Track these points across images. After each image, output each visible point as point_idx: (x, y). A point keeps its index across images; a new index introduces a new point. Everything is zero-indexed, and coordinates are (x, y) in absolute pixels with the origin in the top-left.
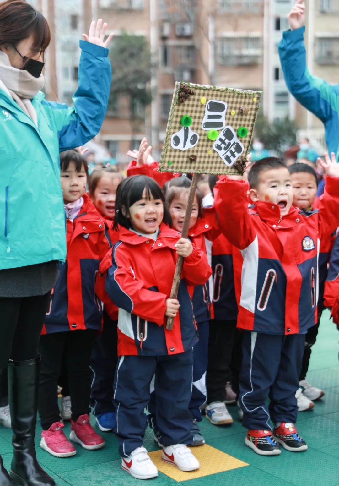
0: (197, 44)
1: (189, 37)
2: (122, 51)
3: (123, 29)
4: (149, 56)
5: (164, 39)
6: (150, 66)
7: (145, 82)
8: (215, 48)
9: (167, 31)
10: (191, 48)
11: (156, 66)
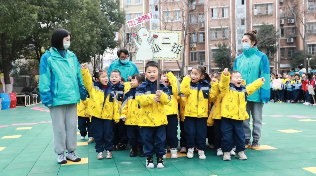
0: (297, 26)
1: (293, 24)
2: (263, 31)
3: (263, 23)
4: (275, 32)
5: (282, 25)
6: (275, 36)
7: (274, 43)
8: (305, 27)
9: (283, 22)
10: (295, 28)
11: (278, 36)
